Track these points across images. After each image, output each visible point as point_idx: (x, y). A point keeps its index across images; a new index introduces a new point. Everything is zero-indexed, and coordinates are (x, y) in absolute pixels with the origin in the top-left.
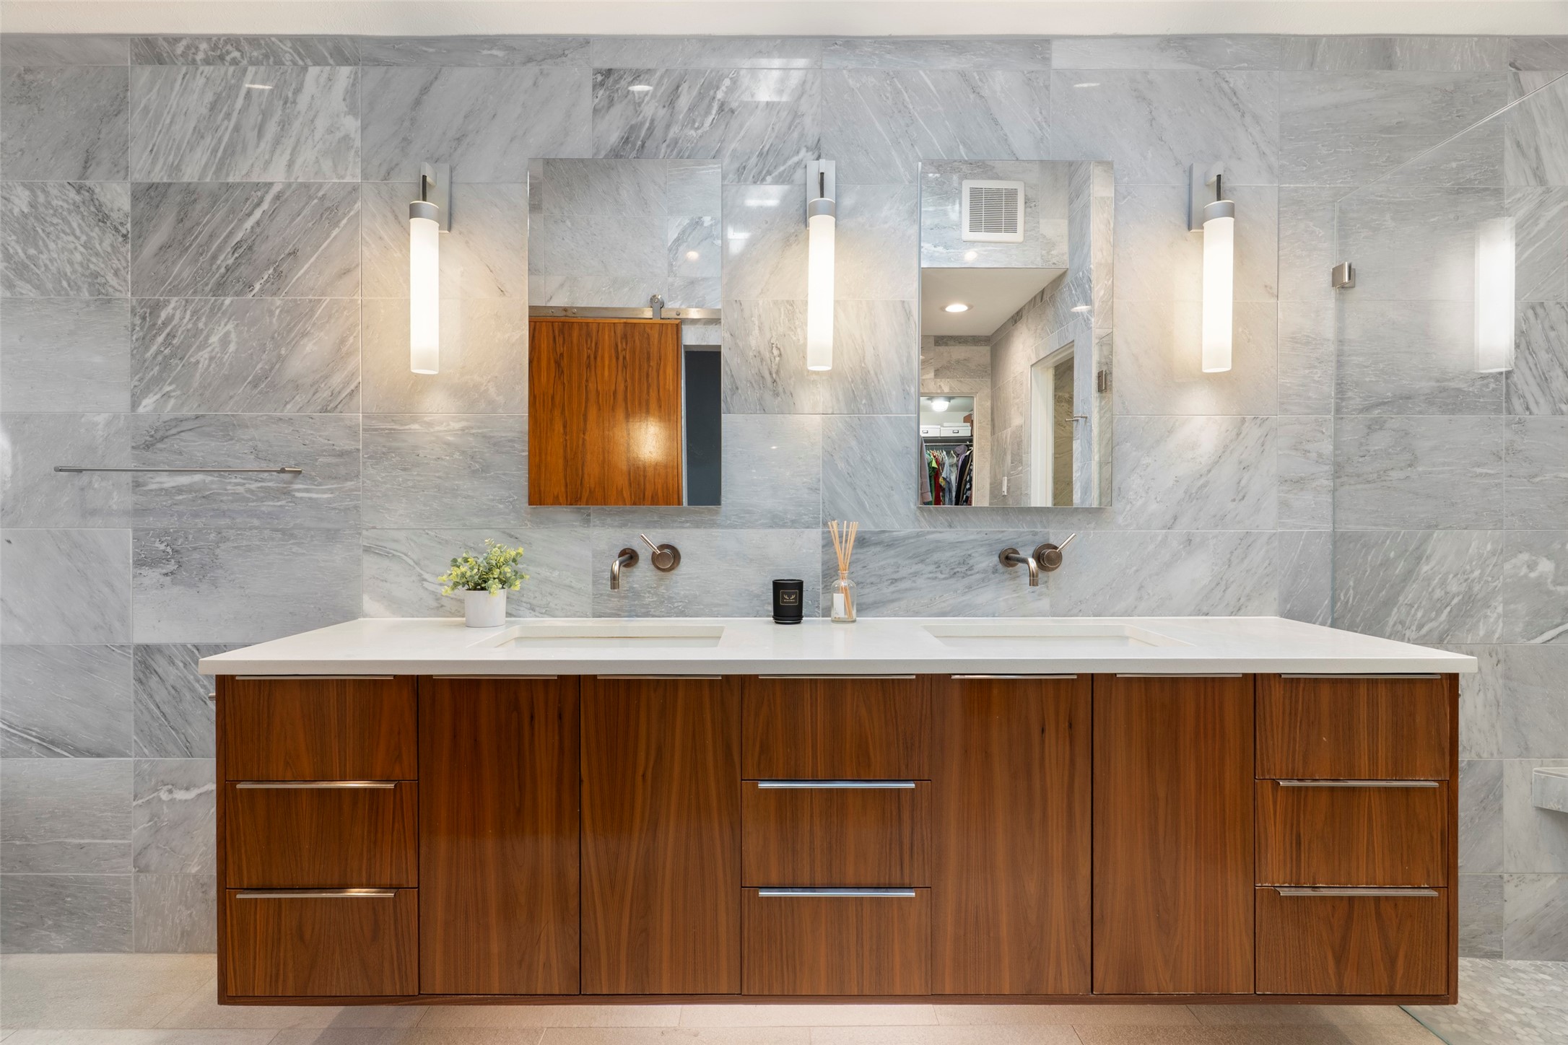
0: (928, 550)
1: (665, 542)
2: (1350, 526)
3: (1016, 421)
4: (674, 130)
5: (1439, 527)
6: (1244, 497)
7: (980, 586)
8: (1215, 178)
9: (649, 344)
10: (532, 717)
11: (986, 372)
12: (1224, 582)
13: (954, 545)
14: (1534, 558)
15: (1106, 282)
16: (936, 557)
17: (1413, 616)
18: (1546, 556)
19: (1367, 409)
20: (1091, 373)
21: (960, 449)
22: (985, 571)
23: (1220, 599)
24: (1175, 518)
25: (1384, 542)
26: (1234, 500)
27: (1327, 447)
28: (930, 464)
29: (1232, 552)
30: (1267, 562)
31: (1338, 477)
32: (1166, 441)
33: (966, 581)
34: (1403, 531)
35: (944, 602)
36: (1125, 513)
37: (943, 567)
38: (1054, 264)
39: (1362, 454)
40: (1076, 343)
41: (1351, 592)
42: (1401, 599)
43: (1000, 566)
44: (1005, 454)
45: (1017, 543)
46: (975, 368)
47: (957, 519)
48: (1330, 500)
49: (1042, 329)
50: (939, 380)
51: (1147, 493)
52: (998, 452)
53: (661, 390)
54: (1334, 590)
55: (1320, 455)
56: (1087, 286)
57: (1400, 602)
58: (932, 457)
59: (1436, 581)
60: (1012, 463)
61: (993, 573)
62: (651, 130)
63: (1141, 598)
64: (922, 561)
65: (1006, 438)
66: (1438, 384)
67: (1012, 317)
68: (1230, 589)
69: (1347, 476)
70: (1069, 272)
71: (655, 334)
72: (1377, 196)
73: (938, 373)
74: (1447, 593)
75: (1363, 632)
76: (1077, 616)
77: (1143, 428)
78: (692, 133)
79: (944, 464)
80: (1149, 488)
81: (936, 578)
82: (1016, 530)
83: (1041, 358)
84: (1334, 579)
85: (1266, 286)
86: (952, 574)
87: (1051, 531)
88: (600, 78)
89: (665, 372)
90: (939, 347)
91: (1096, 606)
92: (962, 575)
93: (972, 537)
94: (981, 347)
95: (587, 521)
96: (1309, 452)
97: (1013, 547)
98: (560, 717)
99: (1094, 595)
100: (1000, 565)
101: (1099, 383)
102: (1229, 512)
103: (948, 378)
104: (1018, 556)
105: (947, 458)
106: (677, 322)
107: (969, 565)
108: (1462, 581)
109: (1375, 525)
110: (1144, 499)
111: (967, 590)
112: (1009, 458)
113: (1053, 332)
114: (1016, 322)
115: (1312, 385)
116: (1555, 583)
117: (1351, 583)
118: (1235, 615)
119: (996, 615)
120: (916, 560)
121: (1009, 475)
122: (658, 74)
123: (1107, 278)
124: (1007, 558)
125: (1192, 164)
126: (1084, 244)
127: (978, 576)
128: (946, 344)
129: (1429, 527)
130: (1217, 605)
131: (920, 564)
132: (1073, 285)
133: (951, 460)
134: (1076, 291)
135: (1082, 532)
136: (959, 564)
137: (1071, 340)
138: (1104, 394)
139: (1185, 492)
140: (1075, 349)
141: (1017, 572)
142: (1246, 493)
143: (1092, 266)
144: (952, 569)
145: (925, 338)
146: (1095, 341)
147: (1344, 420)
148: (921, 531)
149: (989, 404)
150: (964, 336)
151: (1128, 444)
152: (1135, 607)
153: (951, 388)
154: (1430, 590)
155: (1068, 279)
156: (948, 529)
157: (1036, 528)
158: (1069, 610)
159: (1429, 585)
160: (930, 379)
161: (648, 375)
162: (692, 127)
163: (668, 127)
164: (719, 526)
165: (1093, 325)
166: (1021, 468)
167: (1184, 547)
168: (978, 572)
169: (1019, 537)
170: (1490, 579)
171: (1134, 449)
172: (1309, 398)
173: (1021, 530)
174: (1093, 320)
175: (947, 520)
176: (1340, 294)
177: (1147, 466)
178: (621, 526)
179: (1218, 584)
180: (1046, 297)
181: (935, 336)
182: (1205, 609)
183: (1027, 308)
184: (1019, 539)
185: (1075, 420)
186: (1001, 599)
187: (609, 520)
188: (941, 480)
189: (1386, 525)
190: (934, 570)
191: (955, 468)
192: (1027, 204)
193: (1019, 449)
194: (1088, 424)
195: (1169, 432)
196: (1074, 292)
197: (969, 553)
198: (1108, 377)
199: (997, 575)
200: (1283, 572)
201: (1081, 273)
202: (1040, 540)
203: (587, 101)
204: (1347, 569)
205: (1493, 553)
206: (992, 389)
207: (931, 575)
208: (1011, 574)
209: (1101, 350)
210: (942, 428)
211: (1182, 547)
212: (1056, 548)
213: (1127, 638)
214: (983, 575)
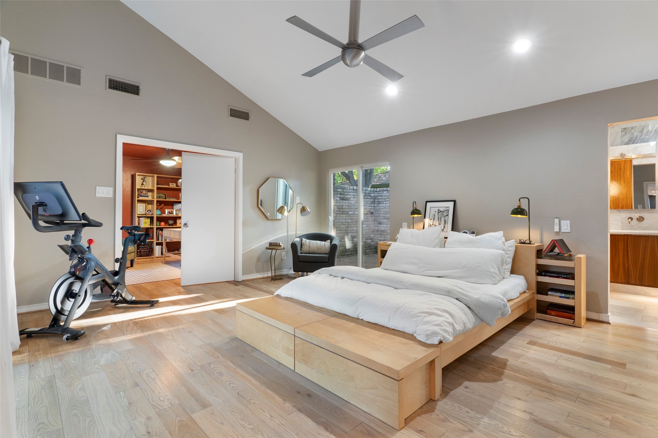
1: (640, 216)
4: (642, 137)
9: (620, 166)
10: (618, 241)
53: (625, 178)
62: (636, 138)
71: (623, 164)
78: (648, 137)
88: (623, 130)
89: (626, 173)
95: (620, 212)
98: (624, 241)
106: (631, 159)
122: (638, 127)
161: (620, 174)
162: (647, 136)
163: (641, 137)
164: (655, 213)
178: (629, 213)
187: (625, 212)
203: (620, 134)
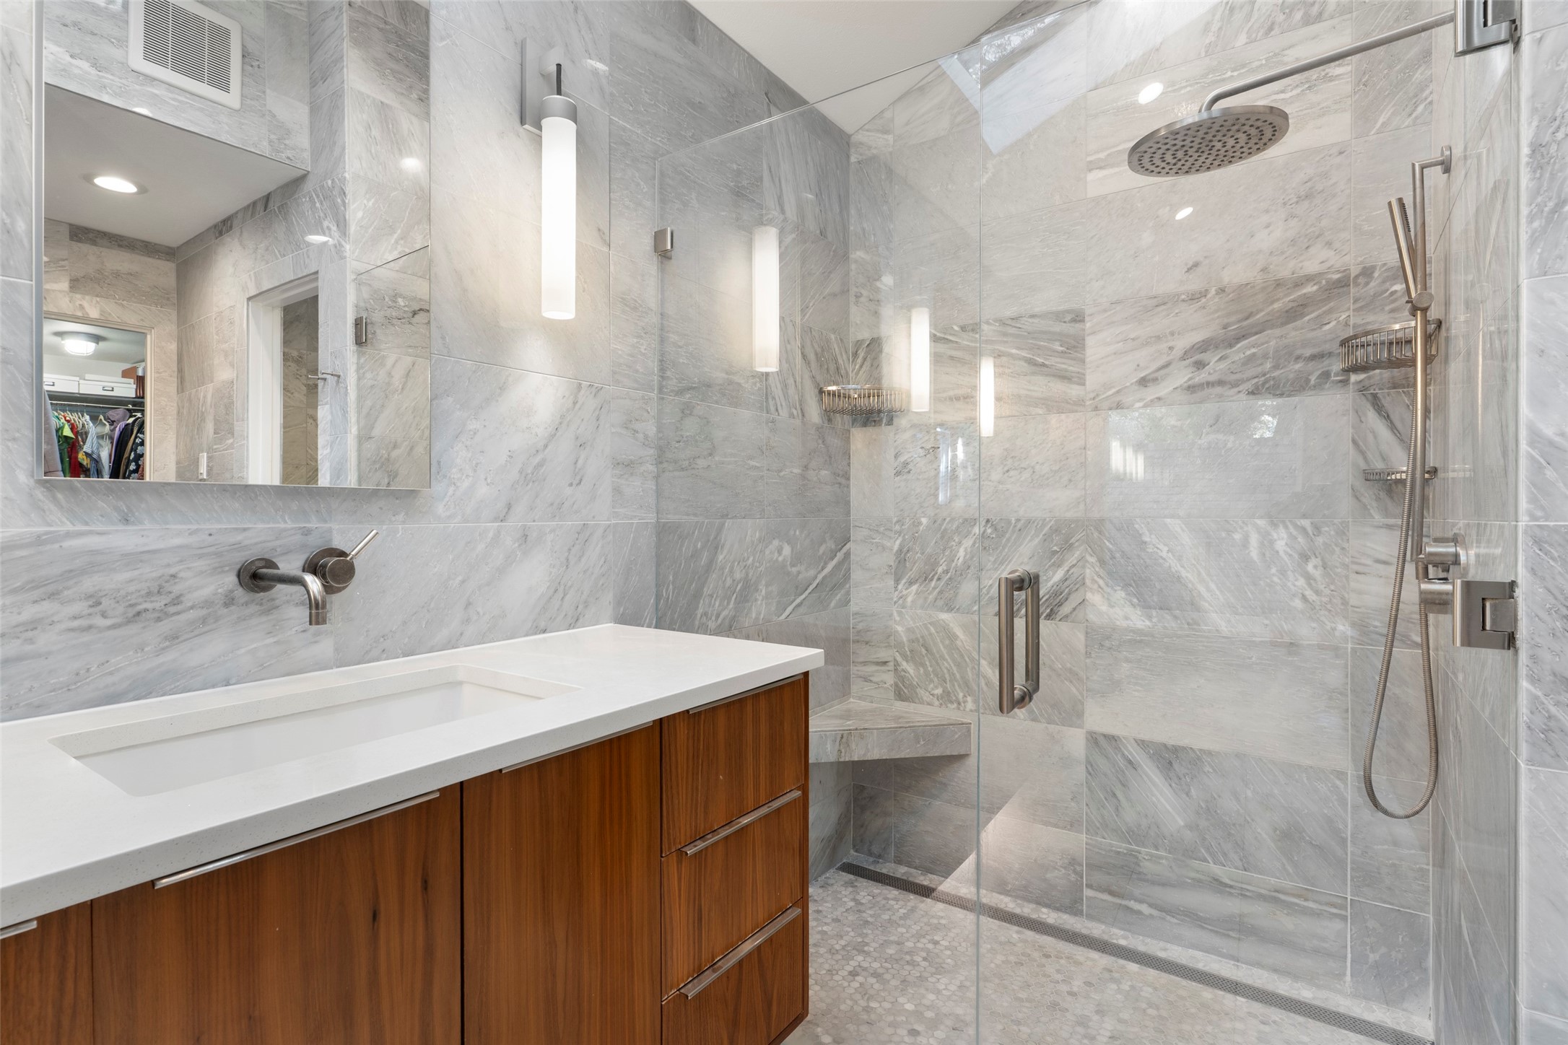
0: (71, 571)
2: (669, 516)
3: (224, 374)
5: (729, 517)
6: (581, 480)
7: (196, 632)
8: (555, 68)
11: (168, 299)
12: (562, 587)
13: (133, 559)
14: (781, 543)
15: (365, 202)
16: (89, 584)
17: (713, 607)
18: (787, 542)
19: (680, 392)
20: (345, 317)
21: (117, 413)
22: (207, 603)
23: (558, 610)
24: (509, 507)
25: (693, 533)
26: (571, 485)
27: (651, 429)
28: (60, 430)
29: (570, 550)
30: (603, 560)
31: (661, 463)
32: (497, 401)
33: (166, 626)
34: (706, 521)
35: (111, 673)
36: (447, 499)
37: (106, 603)
38: (288, 158)
39: (677, 439)
40: (320, 275)
41: (671, 587)
42: (705, 589)
43: (240, 592)
44: (203, 420)
45: (274, 549)
46: (148, 290)
47: (143, 506)
48: (654, 488)
49: (267, 250)
50: (78, 296)
51: (475, 471)
52: (190, 420)
54: (657, 585)
55: (646, 437)
56: (339, 200)
57: (705, 593)
58: (63, 420)
59: (727, 570)
60: (215, 433)
61: (226, 605)
63: (468, 620)
64: (52, 596)
65: (205, 397)
66: (726, 376)
67: (215, 226)
68: (568, 596)
69: (667, 461)
70: (310, 177)
72: (686, 170)
73: (76, 284)
74: (734, 580)
75: (680, 630)
76: (378, 660)
77: (469, 379)
79: (87, 434)
80: (477, 464)
81: (90, 627)
82: (272, 525)
83: (264, 289)
84: (658, 574)
85: (599, 230)
86: (130, 615)
87: (335, 526)
90: (80, 244)
91: (406, 640)
92: (156, 615)
93: (177, 541)
94: (159, 261)
96: (637, 432)
97: (266, 556)
99: (405, 623)
100: (241, 589)
101: (356, 333)
102: (567, 499)
103: (97, 296)
104: (275, 571)
105: (91, 424)
107: (172, 596)
108: (742, 568)
109: (688, 515)
110: (471, 479)
111: (167, 643)
112: (210, 427)
113: (285, 256)
114: (221, 234)
115: (639, 356)
116: (793, 565)
117: (671, 578)
118: (574, 628)
119: (233, 681)
120: (36, 594)
121: (210, 450)
123: (367, 196)
124: (255, 576)
125: (525, 39)
126: (335, 143)
127: (192, 614)
128: (94, 243)
129: (722, 517)
130: (555, 618)
131: (44, 603)
132: (318, 197)
133: (99, 429)
134: (321, 204)
135: (385, 527)
136: (149, 594)
137: (313, 271)
138: (364, 349)
139: (520, 472)
140: (320, 283)
141: (273, 600)
142: (582, 476)
143: (347, 175)
144: (131, 606)
145: (51, 223)
146: (350, 277)
147: (664, 401)
148: (47, 533)
149: (173, 347)
150: (129, 238)
151: (450, 399)
152: (461, 634)
153: (102, 312)
154: (724, 579)
155: (309, 186)
156: (121, 527)
157: (310, 522)
158: (367, 652)
159: (723, 573)
160: (60, 291)
165: (347, 254)
166: (231, 441)
167: (519, 546)
168: (192, 608)
169: (277, 539)
170: (758, 564)
171: (458, 406)
172: (637, 371)
173: (282, 526)
174: (348, 247)
175: (117, 509)
176: (662, 263)
177: (475, 433)
179: (556, 591)
180: (274, 205)
181: (71, 225)
182: (542, 625)
183: (240, 216)
184: (278, 543)
185: (322, 379)
186: (243, 651)
188: (81, 456)
189: (695, 515)
190: (87, 611)
191: (108, 441)
192: (247, 60)
193: (227, 414)
194: (341, 385)
195: (500, 388)
196: (318, 205)
197: (173, 571)
198: (369, 327)
199: (233, 608)
200: (616, 570)
201: (330, 182)
202: (315, 544)
204: (668, 563)
205: (760, 540)
206: (178, 327)
207: (76, 623)
208: (261, 604)
209: (358, 290)
210: (81, 382)
211: (516, 545)
212: (343, 554)
213: (461, 683)
214: (204, 612)
